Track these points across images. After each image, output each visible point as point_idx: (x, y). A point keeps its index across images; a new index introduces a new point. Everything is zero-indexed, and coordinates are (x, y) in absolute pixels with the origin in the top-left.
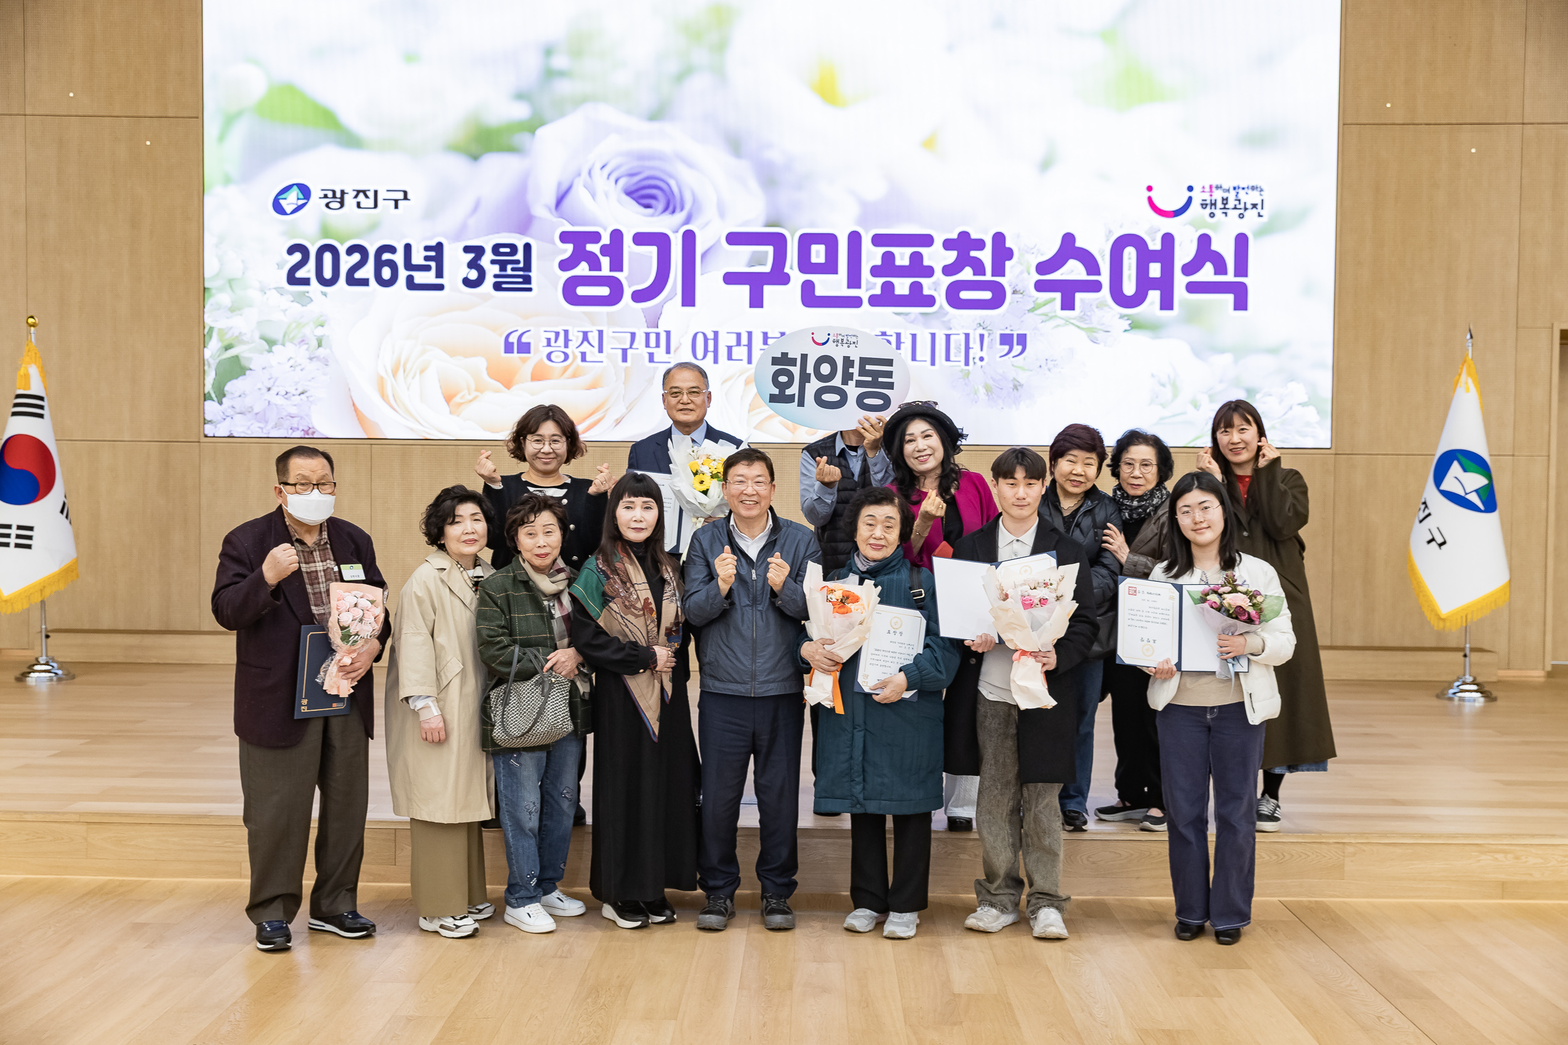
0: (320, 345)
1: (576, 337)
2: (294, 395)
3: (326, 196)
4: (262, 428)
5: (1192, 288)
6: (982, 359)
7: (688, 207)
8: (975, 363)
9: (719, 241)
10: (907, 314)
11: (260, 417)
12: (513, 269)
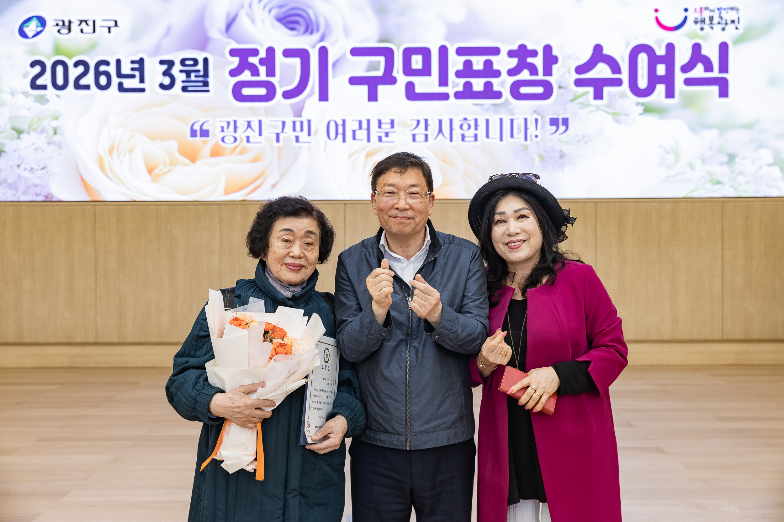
0: (55, 133)
1: (242, 125)
2: (37, 170)
3: (57, 25)
4: (13, 195)
5: (689, 82)
6: (536, 136)
7: (322, 28)
8: (532, 140)
9: (344, 54)
10: (482, 105)
11: (13, 187)
12: (196, 76)
